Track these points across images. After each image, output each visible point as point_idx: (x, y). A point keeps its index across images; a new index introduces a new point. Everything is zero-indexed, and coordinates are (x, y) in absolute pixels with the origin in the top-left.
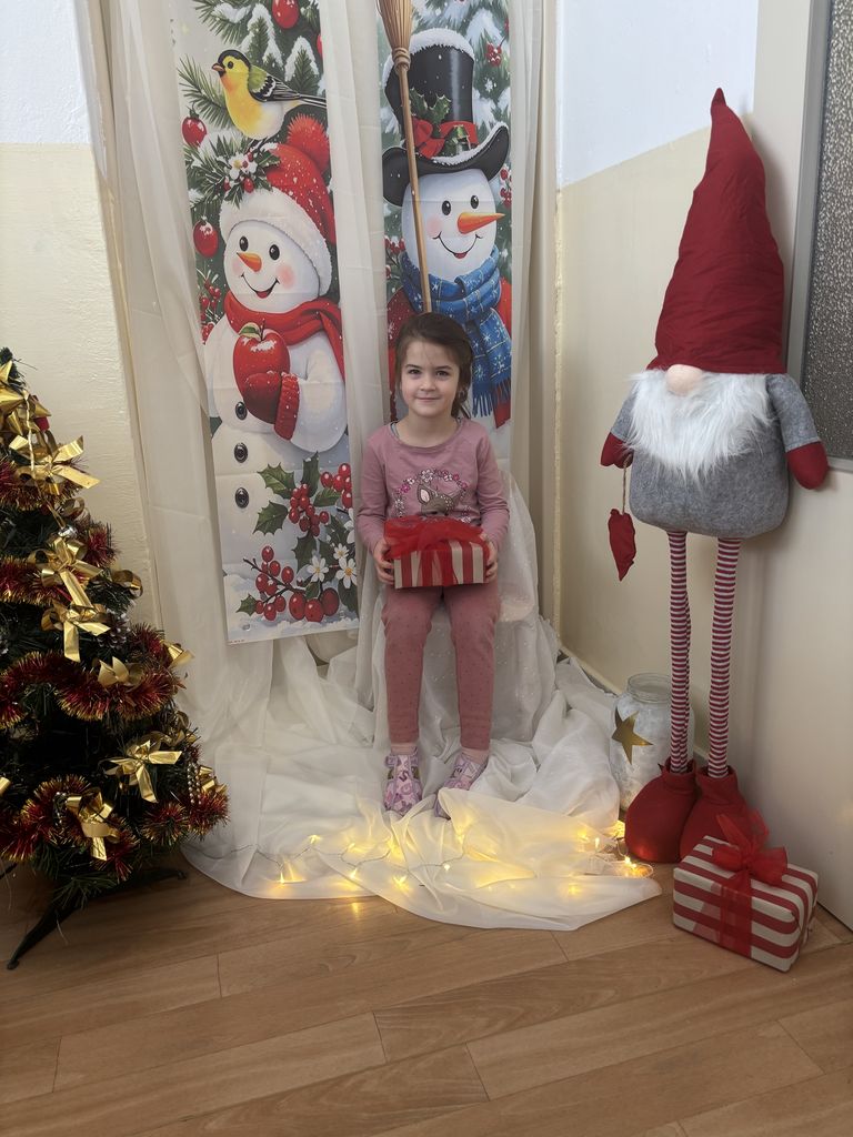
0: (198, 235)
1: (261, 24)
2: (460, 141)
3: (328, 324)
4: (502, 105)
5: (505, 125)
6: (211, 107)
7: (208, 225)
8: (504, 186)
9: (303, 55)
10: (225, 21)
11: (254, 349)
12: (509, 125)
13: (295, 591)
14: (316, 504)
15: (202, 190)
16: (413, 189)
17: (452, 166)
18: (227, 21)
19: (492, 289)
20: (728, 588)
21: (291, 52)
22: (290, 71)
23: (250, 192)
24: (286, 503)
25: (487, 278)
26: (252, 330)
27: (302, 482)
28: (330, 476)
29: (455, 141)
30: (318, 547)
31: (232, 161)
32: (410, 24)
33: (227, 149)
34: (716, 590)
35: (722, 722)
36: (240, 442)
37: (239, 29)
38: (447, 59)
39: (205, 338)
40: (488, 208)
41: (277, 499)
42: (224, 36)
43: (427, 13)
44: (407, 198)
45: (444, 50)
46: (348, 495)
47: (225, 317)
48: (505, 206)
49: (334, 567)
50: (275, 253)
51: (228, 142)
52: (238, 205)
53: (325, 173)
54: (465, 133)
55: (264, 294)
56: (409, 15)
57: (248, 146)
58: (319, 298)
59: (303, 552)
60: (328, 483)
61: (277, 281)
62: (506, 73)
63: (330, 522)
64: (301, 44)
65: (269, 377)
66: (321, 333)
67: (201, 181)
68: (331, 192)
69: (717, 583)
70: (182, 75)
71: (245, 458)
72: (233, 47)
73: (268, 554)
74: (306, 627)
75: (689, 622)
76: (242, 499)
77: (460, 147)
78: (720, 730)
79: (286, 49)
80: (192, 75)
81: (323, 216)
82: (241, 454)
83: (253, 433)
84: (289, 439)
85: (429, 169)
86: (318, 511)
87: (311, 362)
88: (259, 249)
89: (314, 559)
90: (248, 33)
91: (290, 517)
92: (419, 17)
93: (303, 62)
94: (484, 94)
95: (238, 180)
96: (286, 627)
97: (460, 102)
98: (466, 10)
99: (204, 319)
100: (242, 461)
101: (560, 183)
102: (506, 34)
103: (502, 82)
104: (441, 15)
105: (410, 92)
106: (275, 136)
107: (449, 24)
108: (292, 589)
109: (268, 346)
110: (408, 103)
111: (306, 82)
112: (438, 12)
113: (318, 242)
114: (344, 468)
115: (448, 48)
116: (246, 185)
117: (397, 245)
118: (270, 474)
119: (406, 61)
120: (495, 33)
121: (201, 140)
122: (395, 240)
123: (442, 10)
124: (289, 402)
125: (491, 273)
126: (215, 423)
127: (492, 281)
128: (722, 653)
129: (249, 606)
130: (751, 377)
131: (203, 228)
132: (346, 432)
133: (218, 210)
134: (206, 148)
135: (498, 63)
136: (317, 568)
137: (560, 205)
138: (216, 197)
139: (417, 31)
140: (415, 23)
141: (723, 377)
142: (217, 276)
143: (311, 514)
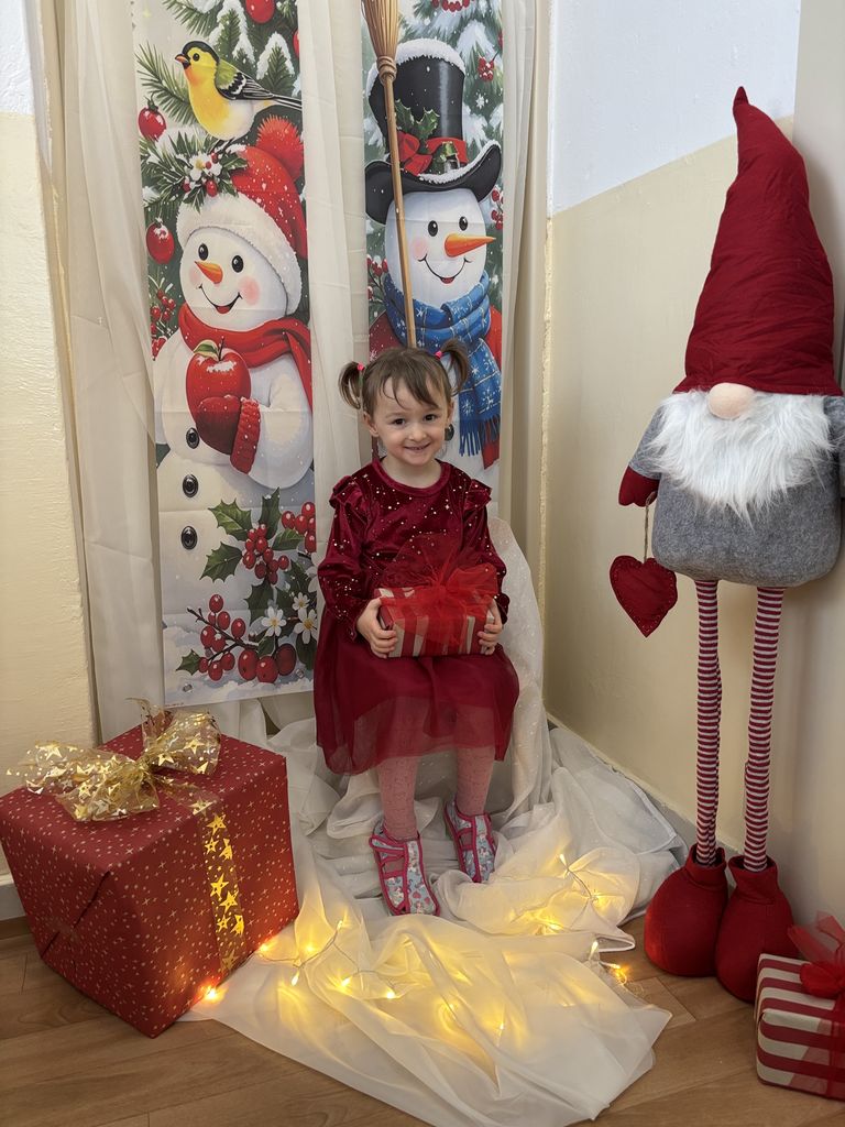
0: (151, 237)
1: (232, 16)
2: (448, 158)
3: (296, 347)
4: (494, 123)
5: (497, 143)
6: (173, 100)
7: (164, 228)
8: (495, 208)
9: (278, 52)
10: (192, 10)
11: (210, 369)
12: (501, 143)
13: (247, 647)
14: (276, 547)
15: (158, 189)
16: (397, 206)
17: (439, 184)
18: (195, 10)
19: (481, 318)
20: (770, 646)
21: (264, 48)
22: (262, 68)
23: (213, 195)
24: (240, 545)
25: (476, 306)
26: (209, 348)
27: (260, 522)
28: (292, 516)
29: (443, 158)
30: (275, 597)
31: (193, 160)
32: (396, 32)
33: (190, 148)
34: (756, 647)
35: (762, 804)
36: (189, 474)
37: (209, 19)
38: (436, 70)
39: (155, 353)
40: (477, 230)
41: (230, 541)
42: (190, 26)
43: (415, 22)
44: (391, 216)
45: (434, 62)
46: (312, 538)
47: (179, 330)
48: (495, 229)
49: (292, 619)
50: (238, 265)
51: (190, 140)
52: (198, 210)
53: (298, 182)
54: (454, 150)
55: (224, 309)
56: (395, 22)
57: (213, 145)
58: (287, 317)
59: (257, 603)
60: (289, 524)
61: (239, 296)
62: (498, 89)
63: (290, 568)
64: (276, 40)
65: (227, 402)
66: (287, 356)
67: (159, 179)
68: (304, 202)
69: (757, 640)
70: (141, 63)
71: (194, 494)
72: (200, 38)
73: (216, 604)
74: (256, 689)
75: (720, 686)
76: (189, 539)
77: (449, 165)
78: (760, 814)
79: (259, 43)
80: (152, 63)
81: (294, 227)
82: (191, 487)
83: (206, 464)
84: (246, 473)
85: (414, 186)
86: (277, 556)
87: (274, 386)
88: (220, 258)
89: (270, 611)
90: (217, 25)
91: (245, 562)
92: (406, 25)
93: (278, 58)
94: (475, 110)
95: (199, 182)
96: (232, 690)
97: (449, 117)
98: (457, 21)
99: (154, 331)
100: (191, 496)
101: (551, 211)
102: (499, 47)
103: (495, 98)
104: (430, 25)
105: (396, 104)
106: (243, 138)
107: (438, 34)
108: (243, 645)
109: (227, 367)
110: (393, 115)
111: (279, 81)
112: (427, 21)
113: (288, 255)
114: (308, 507)
115: (438, 60)
116: (208, 188)
117: (379, 266)
118: (223, 511)
119: (391, 70)
120: (487, 47)
121: (159, 134)
122: (377, 260)
123: (431, 19)
124: (247, 431)
125: (480, 301)
126: (161, 451)
127: (482, 309)
128: (764, 722)
129: (191, 664)
130: (809, 398)
131: (157, 231)
132: (312, 467)
133: (176, 212)
134: (164, 144)
135: (490, 78)
136: (273, 619)
137: (550, 233)
138: (173, 198)
139: (404, 41)
140: (402, 32)
141: (777, 398)
142: (171, 285)
143: (269, 560)
